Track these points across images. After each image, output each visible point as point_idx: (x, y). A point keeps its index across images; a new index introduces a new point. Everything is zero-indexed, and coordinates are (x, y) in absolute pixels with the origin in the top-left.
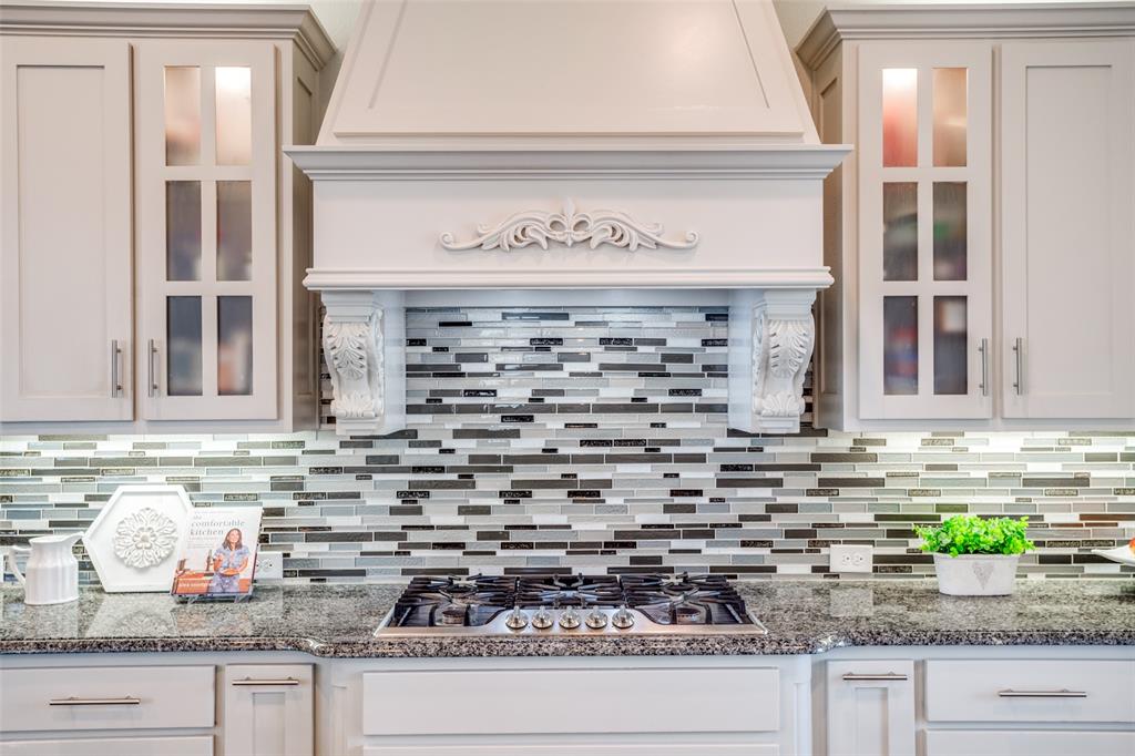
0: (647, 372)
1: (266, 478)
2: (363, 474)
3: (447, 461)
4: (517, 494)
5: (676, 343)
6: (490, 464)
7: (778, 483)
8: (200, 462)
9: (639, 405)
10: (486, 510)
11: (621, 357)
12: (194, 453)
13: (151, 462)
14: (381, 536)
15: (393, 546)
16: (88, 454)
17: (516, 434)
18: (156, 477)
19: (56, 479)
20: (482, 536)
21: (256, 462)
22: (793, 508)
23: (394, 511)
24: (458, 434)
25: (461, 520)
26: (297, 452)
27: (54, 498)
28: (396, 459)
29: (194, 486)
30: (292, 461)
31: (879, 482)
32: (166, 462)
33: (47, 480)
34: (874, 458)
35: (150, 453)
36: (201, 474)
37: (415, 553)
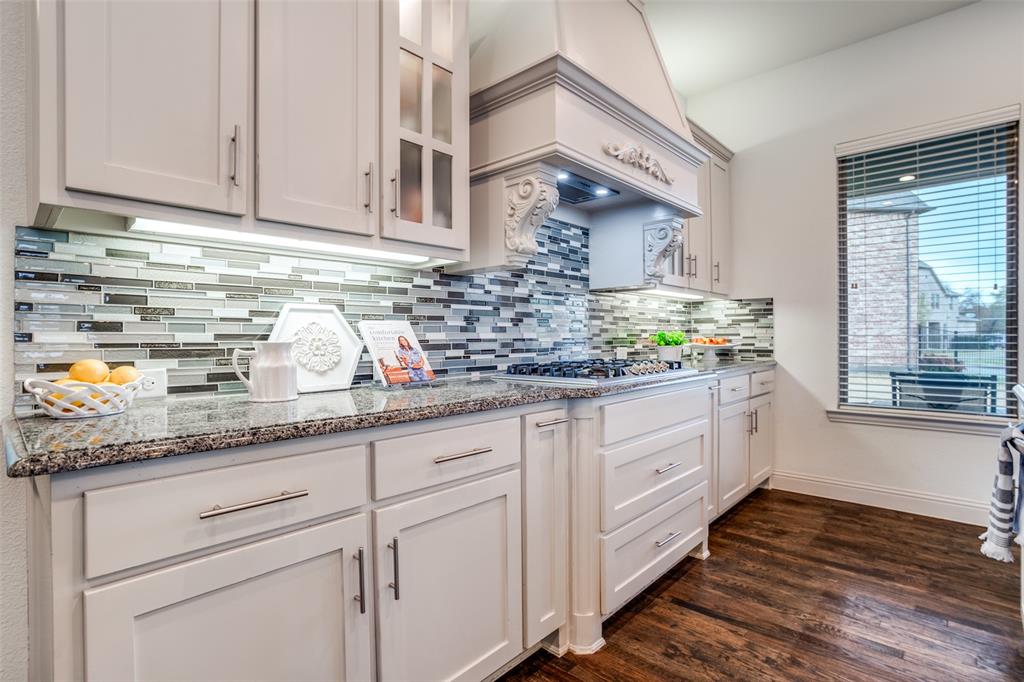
0: (565, 257)
1: (390, 304)
2: (446, 303)
3: (487, 298)
4: (517, 321)
5: (573, 243)
6: (507, 302)
7: (602, 318)
8: (346, 288)
9: (560, 275)
10: (503, 330)
11: (555, 248)
12: (340, 281)
13: (308, 285)
14: (457, 346)
15: (461, 353)
16: (253, 273)
17: (516, 284)
18: (311, 299)
19: (222, 295)
20: (504, 345)
21: (382, 290)
22: (606, 330)
23: (463, 329)
24: (492, 281)
25: (493, 336)
26: (409, 286)
27: (218, 313)
28: (461, 295)
29: (341, 307)
30: (404, 292)
31: (627, 319)
32: (320, 286)
33: (211, 294)
34: (626, 308)
35: (306, 277)
36: (346, 298)
37: (473, 357)
